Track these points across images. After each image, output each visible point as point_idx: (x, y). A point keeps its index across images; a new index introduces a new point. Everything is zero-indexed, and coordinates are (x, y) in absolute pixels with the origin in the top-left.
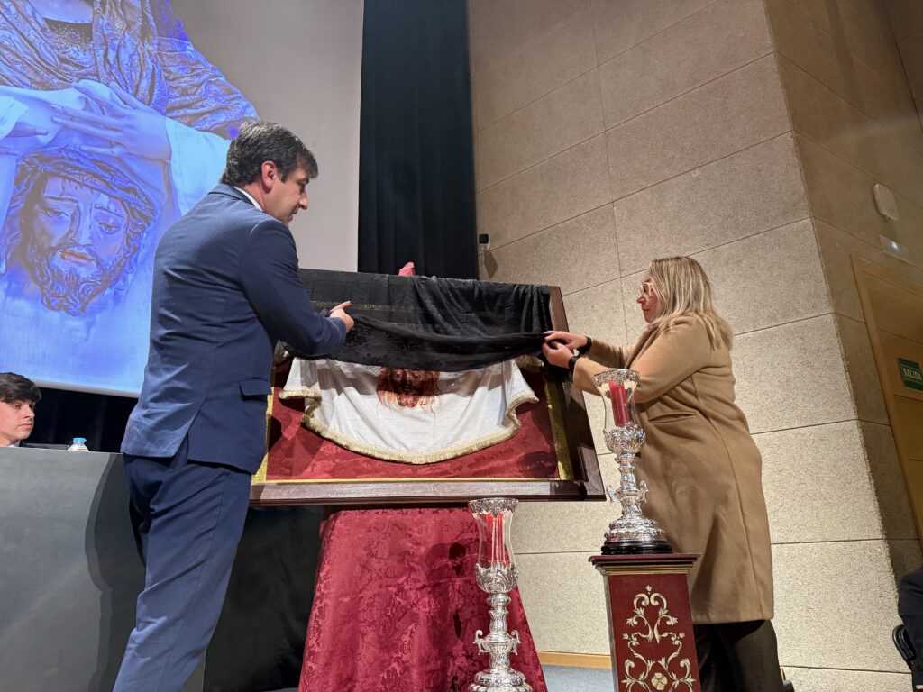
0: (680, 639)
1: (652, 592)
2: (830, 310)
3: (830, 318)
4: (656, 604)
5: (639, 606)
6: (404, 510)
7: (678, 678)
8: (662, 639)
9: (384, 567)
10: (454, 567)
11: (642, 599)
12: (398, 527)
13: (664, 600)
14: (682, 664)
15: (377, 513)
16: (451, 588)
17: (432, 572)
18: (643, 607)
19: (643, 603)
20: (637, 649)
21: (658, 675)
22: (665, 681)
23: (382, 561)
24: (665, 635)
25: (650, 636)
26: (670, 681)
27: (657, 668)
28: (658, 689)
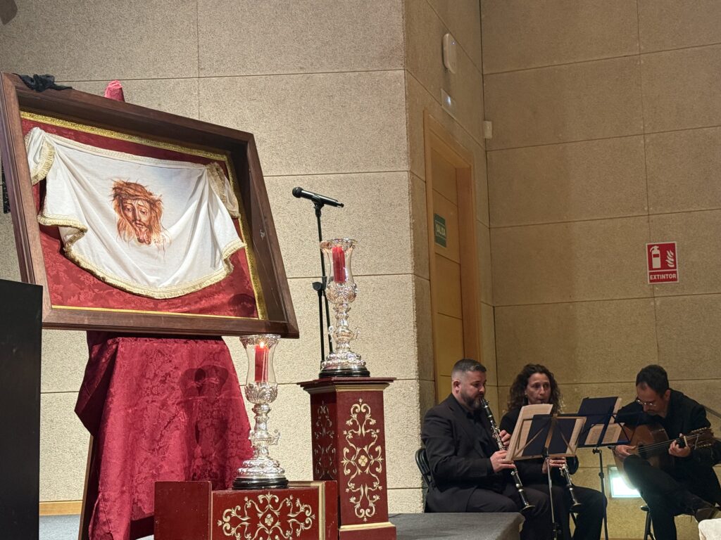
0: (377, 434)
1: (363, 403)
2: (407, 168)
3: (405, 176)
4: (364, 411)
5: (354, 412)
6: (164, 340)
7: (374, 458)
8: (366, 434)
9: (151, 386)
10: (197, 387)
11: (356, 408)
12: (161, 353)
13: (369, 408)
14: (376, 449)
15: (146, 340)
16: (194, 404)
17: (186, 390)
18: (356, 413)
19: (357, 410)
20: (351, 441)
21: (363, 457)
22: (366, 460)
23: (149, 381)
24: (368, 431)
25: (359, 432)
26: (369, 460)
27: (362, 452)
28: (362, 465)
